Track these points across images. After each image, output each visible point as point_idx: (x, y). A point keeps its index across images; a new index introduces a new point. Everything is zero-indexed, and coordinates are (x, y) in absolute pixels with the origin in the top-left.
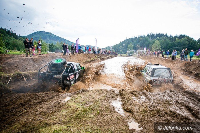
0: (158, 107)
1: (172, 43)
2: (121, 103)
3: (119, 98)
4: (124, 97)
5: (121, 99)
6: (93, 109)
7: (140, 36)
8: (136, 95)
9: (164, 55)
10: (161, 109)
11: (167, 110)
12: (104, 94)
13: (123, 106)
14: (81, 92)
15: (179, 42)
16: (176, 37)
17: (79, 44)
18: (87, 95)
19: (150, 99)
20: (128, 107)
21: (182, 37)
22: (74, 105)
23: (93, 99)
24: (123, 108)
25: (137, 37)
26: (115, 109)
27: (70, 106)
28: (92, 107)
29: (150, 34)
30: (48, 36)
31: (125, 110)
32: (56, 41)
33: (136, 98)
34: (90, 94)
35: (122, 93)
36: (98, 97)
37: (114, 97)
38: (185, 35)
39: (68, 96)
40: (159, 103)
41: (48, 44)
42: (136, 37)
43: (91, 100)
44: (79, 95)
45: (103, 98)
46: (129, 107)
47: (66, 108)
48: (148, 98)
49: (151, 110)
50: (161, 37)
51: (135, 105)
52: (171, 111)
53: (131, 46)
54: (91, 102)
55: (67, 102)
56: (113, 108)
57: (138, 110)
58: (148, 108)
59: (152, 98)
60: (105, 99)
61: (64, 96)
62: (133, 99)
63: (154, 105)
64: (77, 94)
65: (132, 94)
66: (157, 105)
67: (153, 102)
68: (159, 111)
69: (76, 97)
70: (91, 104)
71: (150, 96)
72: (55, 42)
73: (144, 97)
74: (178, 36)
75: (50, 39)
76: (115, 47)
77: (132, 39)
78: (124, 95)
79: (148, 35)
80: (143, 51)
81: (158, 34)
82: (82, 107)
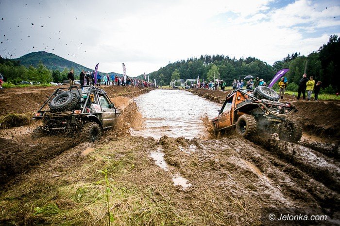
0: (212, 159)
1: (236, 69)
2: (163, 154)
3: (160, 148)
4: (168, 147)
5: (163, 150)
6: (126, 163)
7: (190, 59)
8: (183, 143)
9: (224, 87)
10: (217, 160)
11: (223, 162)
12: (139, 144)
13: (166, 158)
14: (107, 141)
15: (247, 68)
16: (241, 60)
17: (98, 71)
18: (116, 144)
19: (202, 148)
20: (172, 159)
21: (250, 60)
22: (99, 158)
23: (125, 149)
24: (166, 160)
25: (186, 61)
26: (155, 162)
27: (95, 159)
28: (124, 160)
29: (204, 57)
30: (51, 59)
31: (169, 163)
32: (63, 66)
33: (183, 148)
34: (120, 143)
35: (165, 141)
36: (131, 147)
37: (153, 147)
38: (254, 58)
39: (89, 146)
40: (213, 154)
41: (51, 71)
42: (184, 61)
43: (122, 151)
44: (105, 145)
45: (139, 148)
46: (174, 159)
47: (88, 162)
48: (199, 147)
49: (203, 162)
50: (221, 60)
51: (182, 157)
52: (228, 163)
53: (177, 74)
54: (123, 153)
55: (90, 154)
56: (153, 160)
57: (185, 163)
58: (198, 160)
59: (204, 147)
60: (141, 150)
61: (84, 147)
62: (179, 149)
63: (207, 156)
64: (102, 143)
65: (178, 142)
66: (211, 156)
67: (205, 152)
68: (213, 163)
69: (102, 148)
70: (123, 156)
71: (201, 144)
72: (62, 68)
73: (195, 147)
74: (245, 59)
75: (55, 63)
76: (153, 76)
77: (178, 63)
78: (167, 144)
79: (202, 58)
80: (194, 80)
81: (215, 56)
82: (111, 160)
